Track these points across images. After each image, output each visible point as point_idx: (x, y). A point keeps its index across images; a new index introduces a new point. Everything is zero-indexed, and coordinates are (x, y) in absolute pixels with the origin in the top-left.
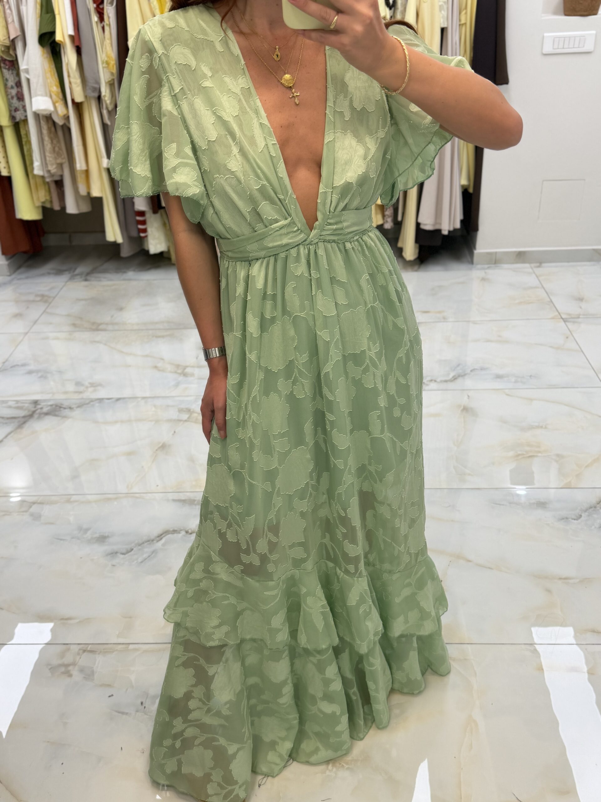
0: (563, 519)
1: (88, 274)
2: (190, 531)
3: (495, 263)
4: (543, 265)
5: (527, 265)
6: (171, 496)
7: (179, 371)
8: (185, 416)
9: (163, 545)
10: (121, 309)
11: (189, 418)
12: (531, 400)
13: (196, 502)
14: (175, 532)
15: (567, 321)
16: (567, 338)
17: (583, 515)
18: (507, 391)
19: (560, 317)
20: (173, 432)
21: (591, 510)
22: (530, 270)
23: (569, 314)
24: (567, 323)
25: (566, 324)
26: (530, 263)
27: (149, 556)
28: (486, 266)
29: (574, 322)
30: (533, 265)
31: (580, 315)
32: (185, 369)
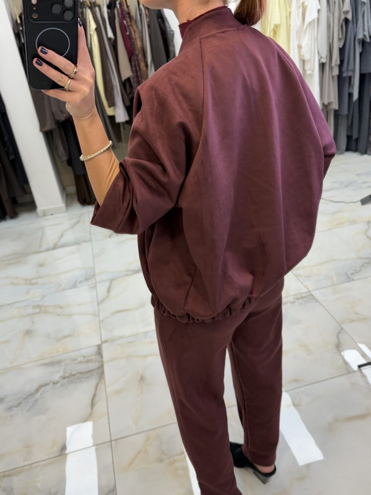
2: (56, 382)
7: (28, 283)
8: (37, 310)
9: (41, 395)
11: (40, 311)
13: (55, 363)
14: (46, 385)
20: (32, 322)
27: (33, 405)
32: (31, 281)
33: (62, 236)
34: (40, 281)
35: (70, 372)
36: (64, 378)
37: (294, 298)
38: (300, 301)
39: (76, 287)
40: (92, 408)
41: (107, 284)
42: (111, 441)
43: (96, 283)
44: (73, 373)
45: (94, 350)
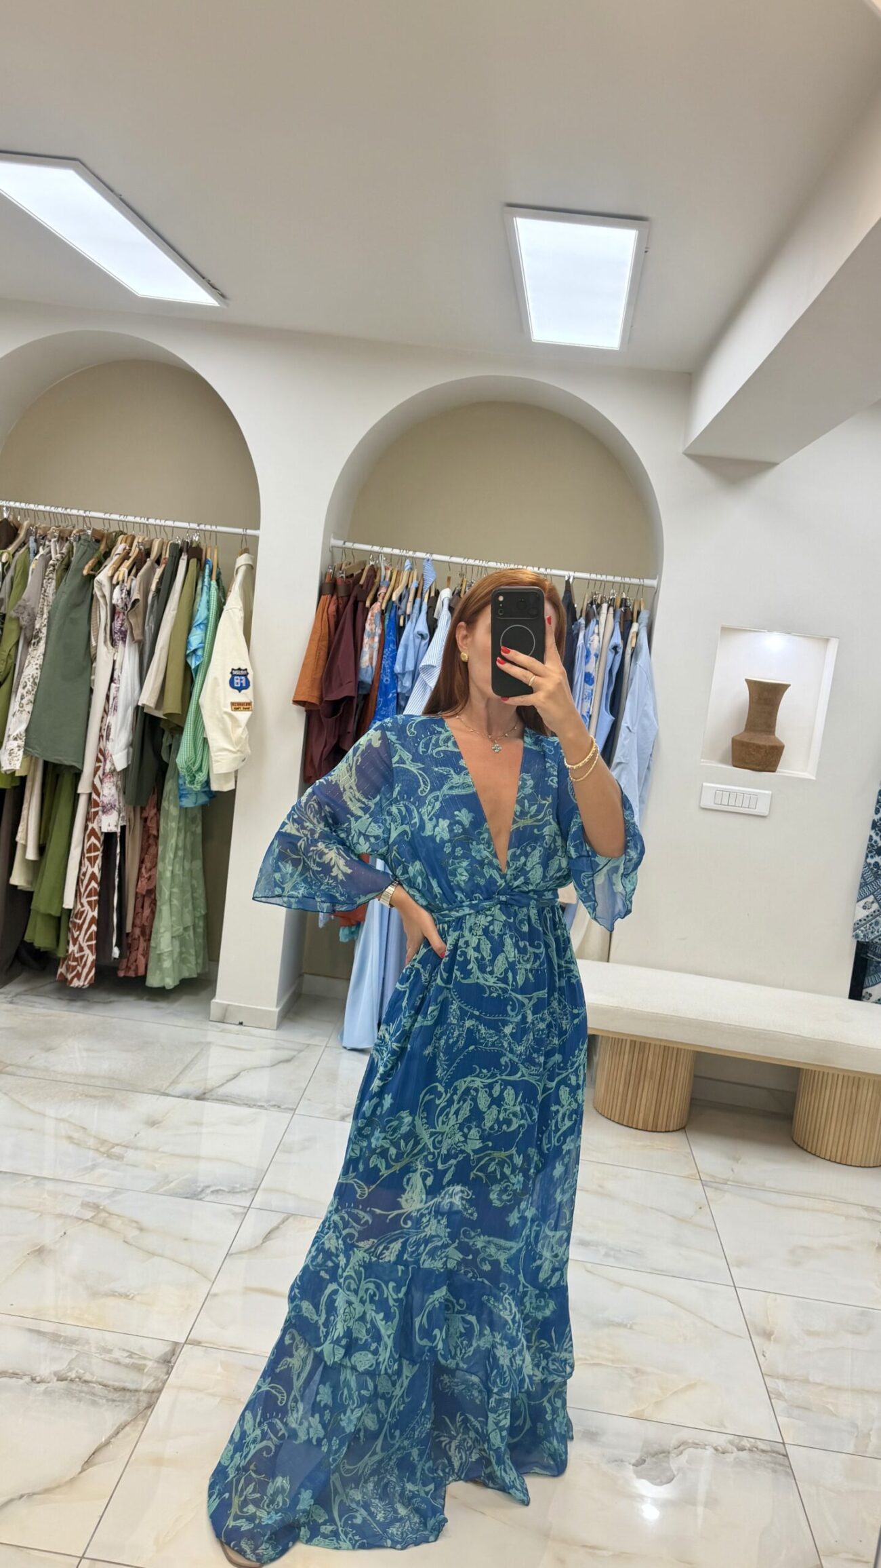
0: (616, 1461)
1: (17, 995)
2: (38, 1379)
6: (31, 1324)
7: (102, 1149)
8: (89, 1214)
10: (49, 1050)
11: (93, 1217)
12: (621, 1285)
13: (62, 1339)
14: (15, 1375)
15: (707, 1186)
16: (701, 1209)
17: (648, 1460)
18: (589, 1265)
19: (698, 1178)
20: (62, 1233)
21: (661, 1456)
23: (713, 1176)
24: (706, 1188)
25: (704, 1189)
29: (716, 1189)
31: (728, 1180)
32: (113, 1147)
33: (236, 1076)
34: (131, 1155)
35: (82, 1372)
36: (61, 1379)
37: (731, 1443)
38: (744, 1455)
39: (200, 1199)
40: (83, 1470)
41: (275, 1219)
42: (82, 1557)
43: (249, 1207)
44: (87, 1377)
45: (162, 1349)
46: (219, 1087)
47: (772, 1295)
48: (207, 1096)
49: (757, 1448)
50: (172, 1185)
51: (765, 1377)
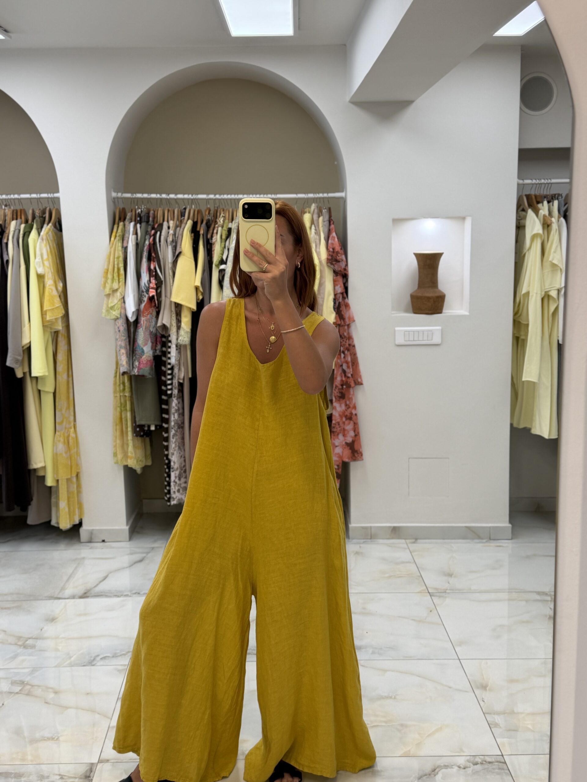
3: (371, 539)
4: (419, 541)
5: (403, 541)
12: (385, 671)
15: (433, 596)
16: (431, 611)
19: (427, 591)
20: (1, 705)
22: (405, 546)
23: (436, 589)
24: (433, 597)
25: (431, 598)
26: (405, 539)
28: (362, 541)
29: (440, 597)
30: (408, 541)
31: (447, 590)
32: (27, 641)
33: (105, 578)
34: (39, 643)
37: (468, 761)
38: (478, 767)
39: (94, 665)
45: (82, 769)
46: (96, 586)
47: (484, 661)
48: (87, 595)
49: (485, 761)
50: (72, 659)
51: (486, 715)
